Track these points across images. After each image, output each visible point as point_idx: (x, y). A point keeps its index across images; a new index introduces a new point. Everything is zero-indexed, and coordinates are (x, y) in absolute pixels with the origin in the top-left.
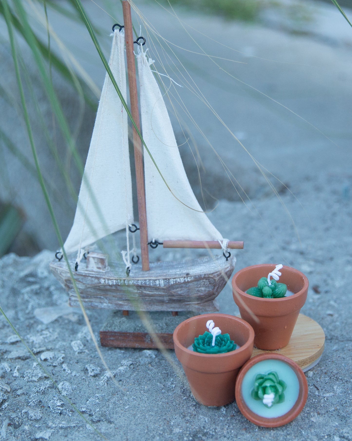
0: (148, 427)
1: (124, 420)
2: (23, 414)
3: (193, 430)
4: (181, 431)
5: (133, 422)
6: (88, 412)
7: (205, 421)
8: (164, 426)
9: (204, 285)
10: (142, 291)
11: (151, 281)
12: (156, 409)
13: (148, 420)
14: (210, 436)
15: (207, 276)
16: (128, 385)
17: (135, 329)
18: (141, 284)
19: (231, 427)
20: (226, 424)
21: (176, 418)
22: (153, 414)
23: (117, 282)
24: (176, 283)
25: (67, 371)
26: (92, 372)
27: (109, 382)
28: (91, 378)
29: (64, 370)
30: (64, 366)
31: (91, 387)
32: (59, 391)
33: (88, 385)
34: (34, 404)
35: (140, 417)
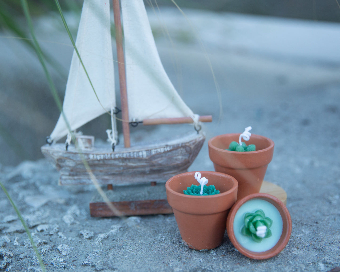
1: (126, 266)
2: (29, 271)
3: (191, 268)
4: (181, 269)
5: (135, 267)
6: (90, 264)
7: (200, 262)
8: (164, 267)
9: (182, 154)
10: (126, 164)
11: (135, 153)
12: (153, 256)
13: (148, 264)
15: (184, 145)
16: (122, 241)
17: (121, 199)
18: (126, 156)
19: (226, 263)
20: (220, 262)
21: (173, 262)
22: (151, 259)
23: (104, 156)
24: (157, 153)
25: (62, 237)
26: (86, 235)
27: (103, 242)
28: (86, 240)
29: (61, 237)
30: (60, 234)
31: (87, 247)
32: (60, 252)
33: (85, 246)
34: (38, 262)
35: (140, 263)
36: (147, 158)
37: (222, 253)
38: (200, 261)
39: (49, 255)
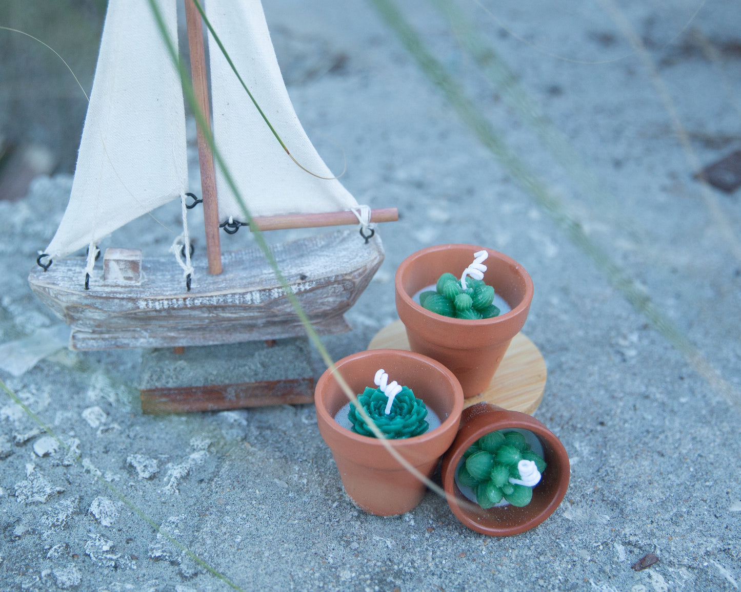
0: (292, 577)
1: (243, 568)
2: (44, 578)
3: (374, 570)
4: (354, 575)
5: (262, 570)
6: (167, 558)
7: (387, 547)
8: (320, 569)
9: (335, 294)
10: (217, 314)
11: (237, 297)
12: (292, 536)
13: (287, 562)
14: (408, 577)
15: (340, 278)
16: (223, 492)
17: (206, 379)
18: (217, 303)
19: (438, 553)
20: (427, 549)
21: (333, 549)
22: (291, 546)
23: (170, 303)
24: (283, 295)
25: (92, 473)
26: (144, 471)
27: (181, 487)
28: (145, 482)
29: (88, 471)
30: (86, 462)
31: (150, 500)
32: (96, 520)
33: (144, 497)
34: (58, 553)
35: (270, 558)
36: (262, 305)
37: (428, 520)
38: (386, 545)
39: (75, 527)
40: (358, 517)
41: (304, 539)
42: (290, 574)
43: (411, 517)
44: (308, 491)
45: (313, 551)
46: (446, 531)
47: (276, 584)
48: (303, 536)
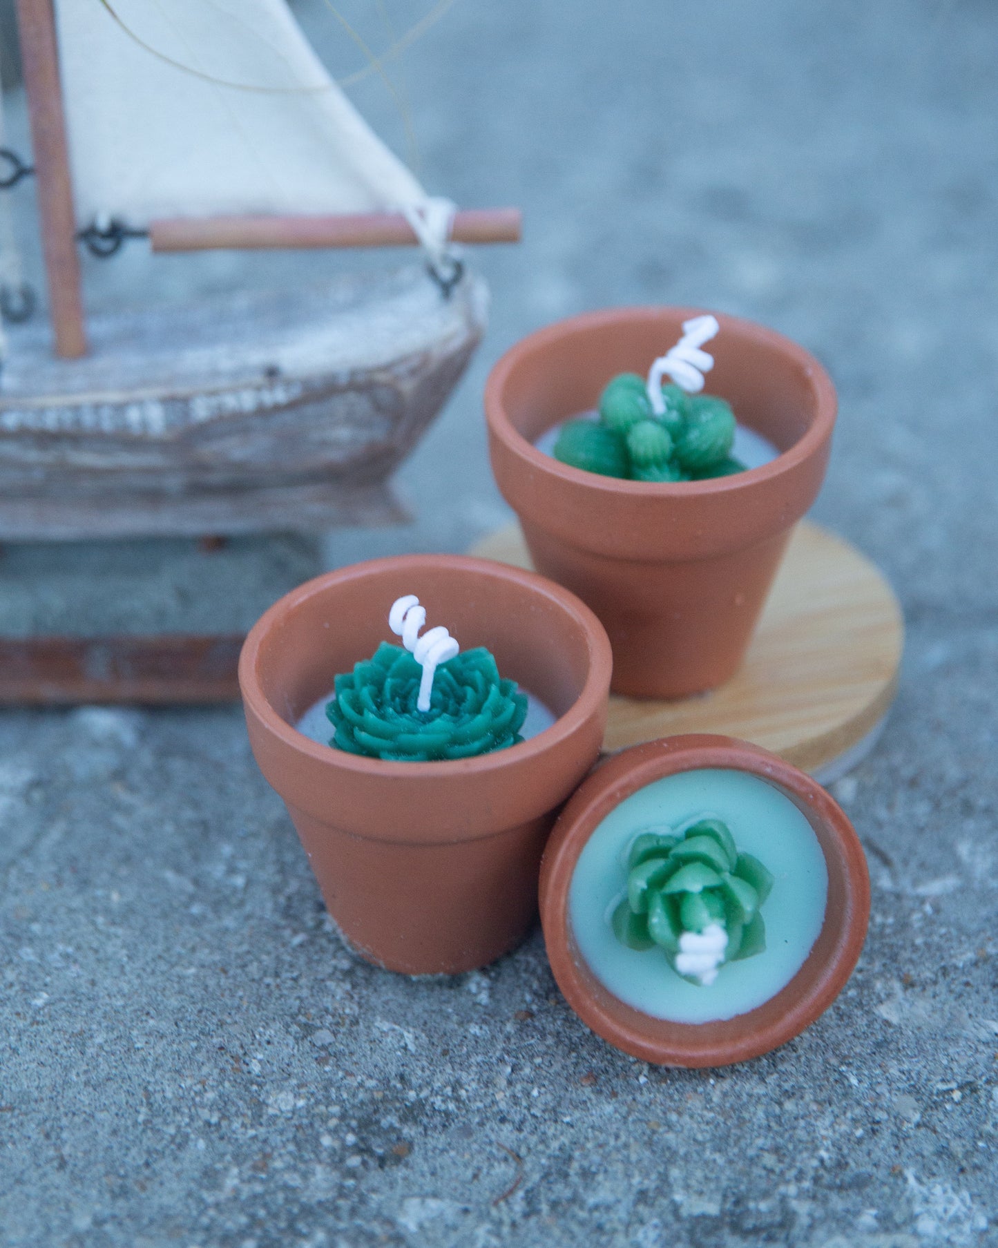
0: (148, 1094)
1: (33, 1065)
3: (354, 1095)
4: (301, 1103)
5: (78, 1075)
7: (405, 1048)
8: (221, 1083)
9: (351, 419)
10: (60, 457)
11: (106, 411)
12: (174, 1002)
13: (144, 1061)
14: (437, 1120)
15: (361, 379)
16: (31, 892)
18: (58, 425)
19: (527, 1070)
20: (501, 1060)
21: (269, 1043)
22: (164, 1026)
24: (220, 413)
35: (107, 1048)
36: (169, 436)
37: (523, 995)
38: (402, 1044)
40: (348, 973)
41: (200, 1011)
42: (146, 1089)
43: (485, 982)
44: (241, 904)
45: (215, 1040)
46: (559, 1022)
47: (105, 1108)
48: (199, 1006)
